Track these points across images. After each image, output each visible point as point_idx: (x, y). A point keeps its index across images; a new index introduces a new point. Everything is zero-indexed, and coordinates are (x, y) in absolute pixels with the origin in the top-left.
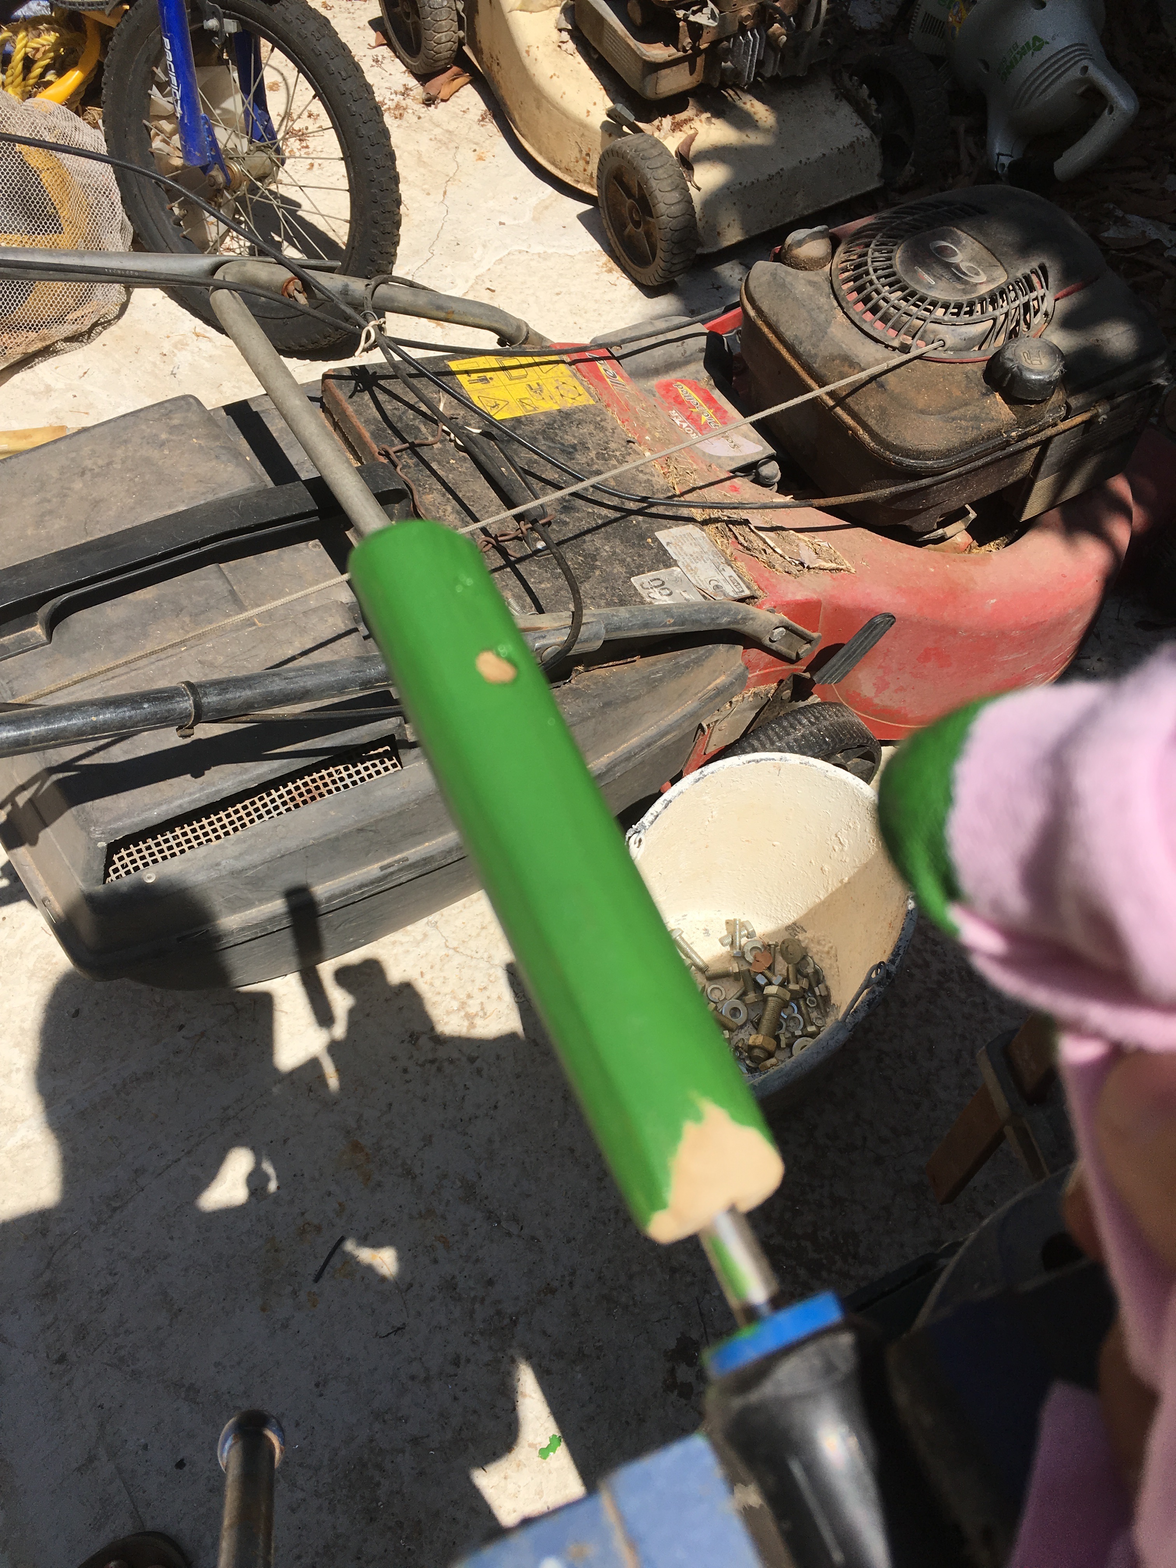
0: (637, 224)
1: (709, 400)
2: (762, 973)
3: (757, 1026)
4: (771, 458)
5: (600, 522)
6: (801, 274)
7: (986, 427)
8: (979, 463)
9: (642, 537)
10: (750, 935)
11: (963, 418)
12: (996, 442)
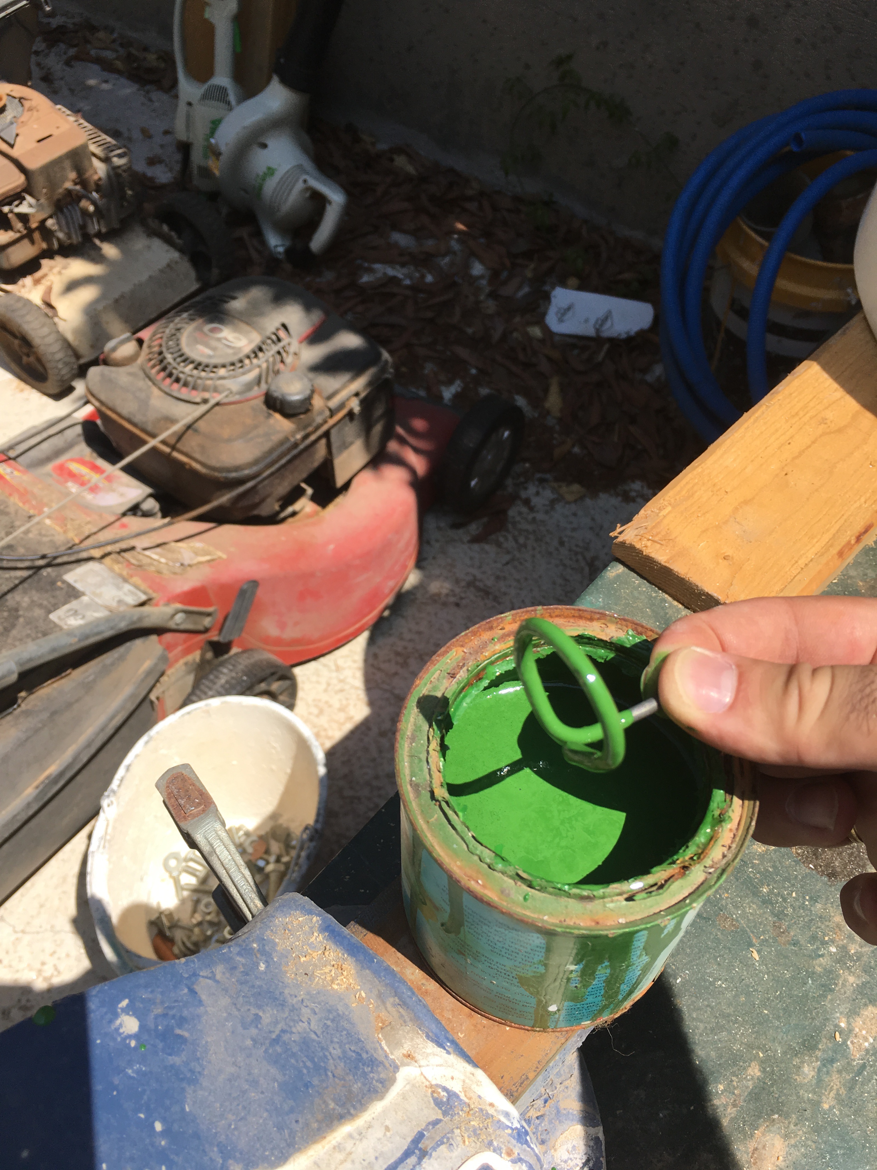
0: (28, 355)
1: (95, 468)
2: (261, 858)
4: (150, 495)
5: (17, 582)
6: (122, 370)
7: (276, 438)
8: (283, 461)
9: (53, 583)
10: (246, 833)
11: (258, 436)
12: (287, 445)
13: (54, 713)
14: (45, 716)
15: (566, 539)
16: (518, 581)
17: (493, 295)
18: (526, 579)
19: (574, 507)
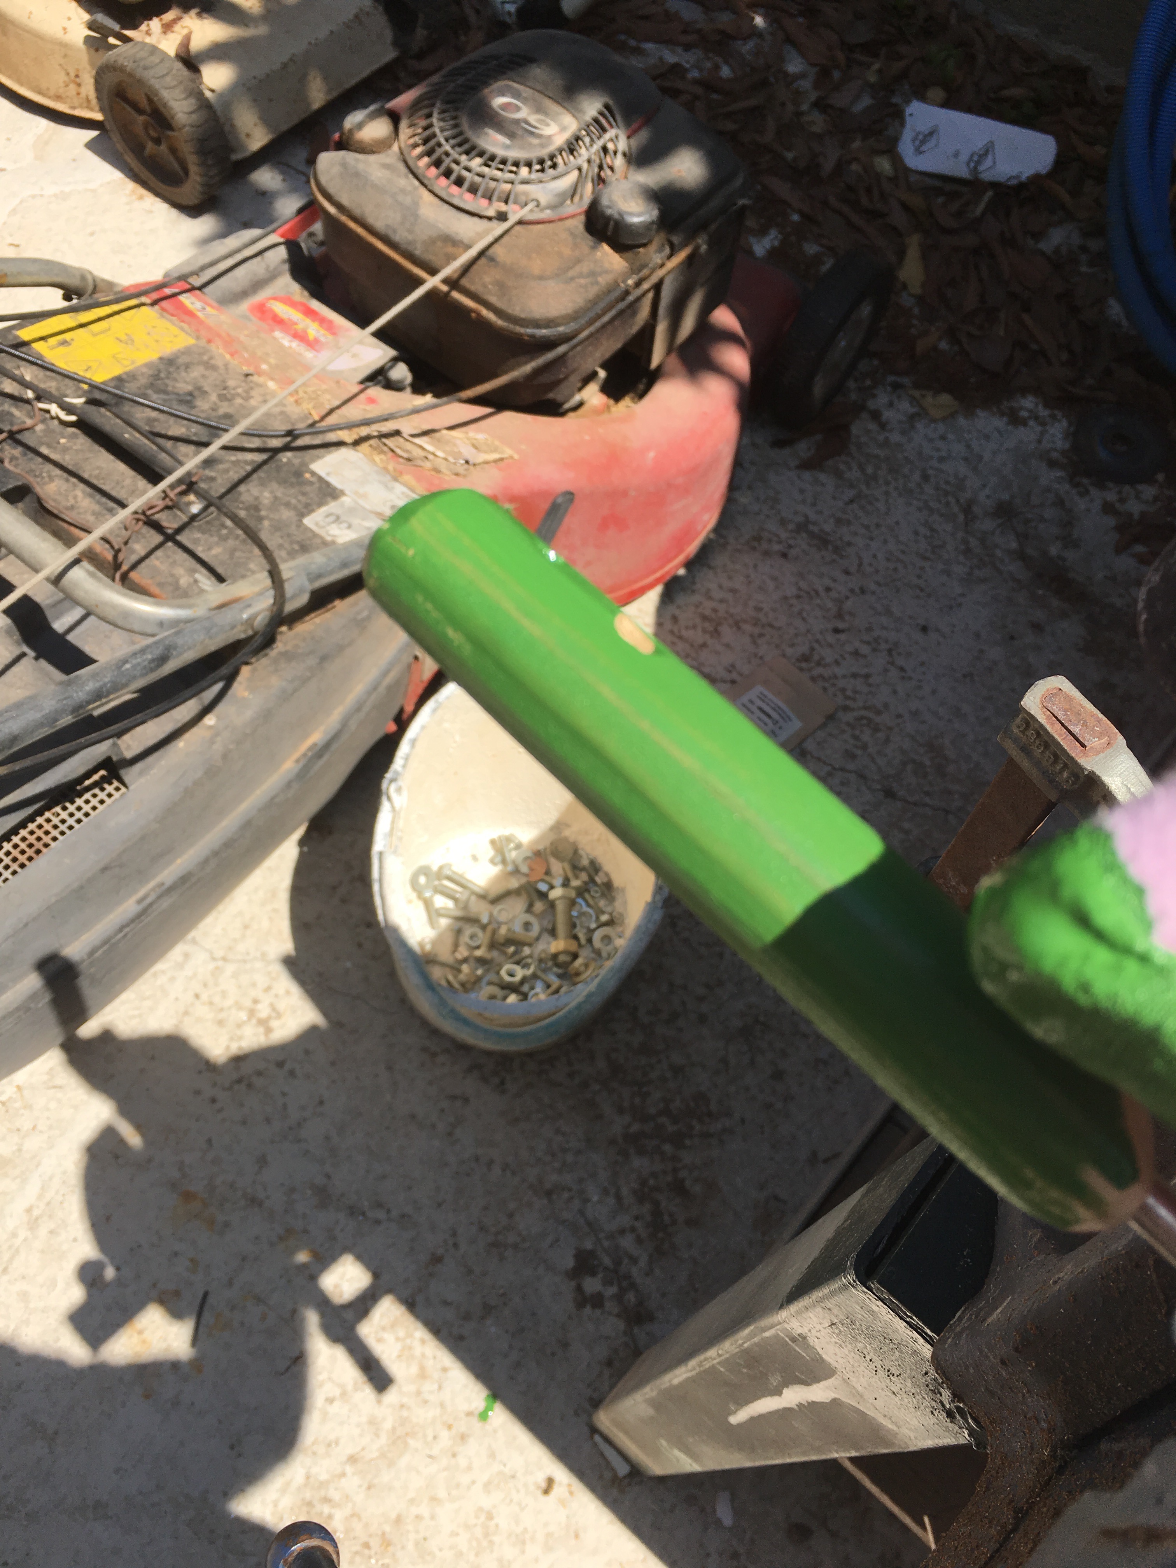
0: (158, 141)
1: (310, 313)
2: (542, 880)
3: (553, 932)
4: (395, 360)
5: (249, 468)
6: (372, 158)
7: (604, 280)
8: (606, 318)
9: (298, 474)
10: (519, 846)
11: (581, 276)
12: (617, 294)
13: (324, 659)
14: (312, 661)
15: (931, 472)
16: (867, 527)
17: (820, 105)
18: (878, 526)
19: (941, 428)
